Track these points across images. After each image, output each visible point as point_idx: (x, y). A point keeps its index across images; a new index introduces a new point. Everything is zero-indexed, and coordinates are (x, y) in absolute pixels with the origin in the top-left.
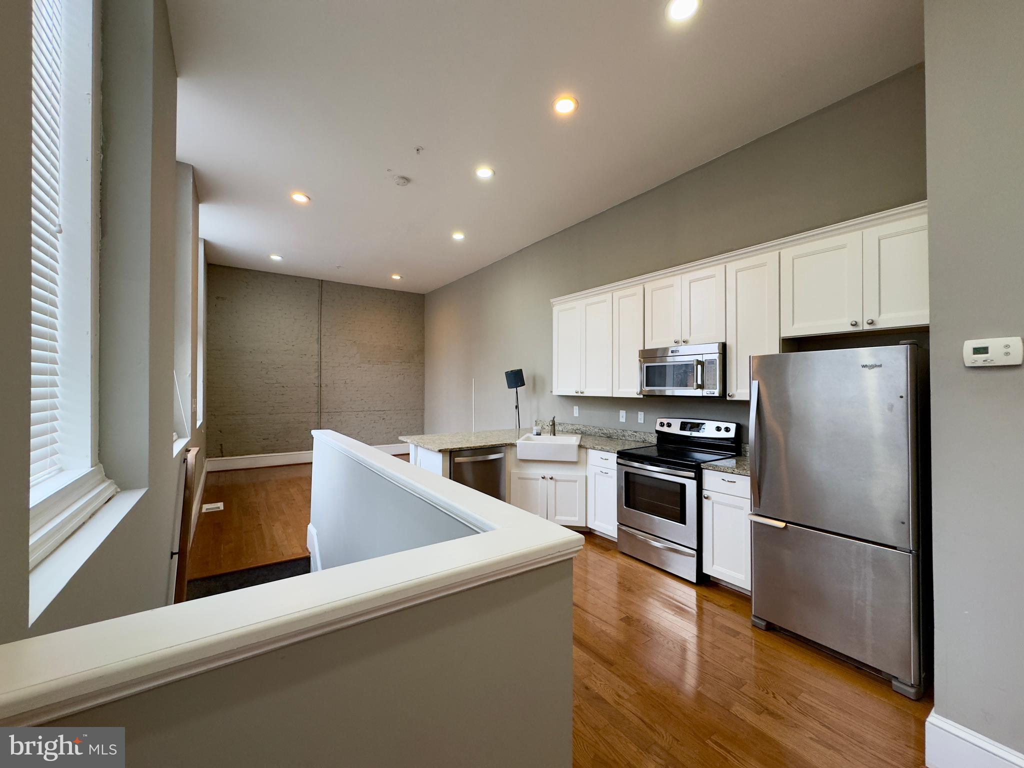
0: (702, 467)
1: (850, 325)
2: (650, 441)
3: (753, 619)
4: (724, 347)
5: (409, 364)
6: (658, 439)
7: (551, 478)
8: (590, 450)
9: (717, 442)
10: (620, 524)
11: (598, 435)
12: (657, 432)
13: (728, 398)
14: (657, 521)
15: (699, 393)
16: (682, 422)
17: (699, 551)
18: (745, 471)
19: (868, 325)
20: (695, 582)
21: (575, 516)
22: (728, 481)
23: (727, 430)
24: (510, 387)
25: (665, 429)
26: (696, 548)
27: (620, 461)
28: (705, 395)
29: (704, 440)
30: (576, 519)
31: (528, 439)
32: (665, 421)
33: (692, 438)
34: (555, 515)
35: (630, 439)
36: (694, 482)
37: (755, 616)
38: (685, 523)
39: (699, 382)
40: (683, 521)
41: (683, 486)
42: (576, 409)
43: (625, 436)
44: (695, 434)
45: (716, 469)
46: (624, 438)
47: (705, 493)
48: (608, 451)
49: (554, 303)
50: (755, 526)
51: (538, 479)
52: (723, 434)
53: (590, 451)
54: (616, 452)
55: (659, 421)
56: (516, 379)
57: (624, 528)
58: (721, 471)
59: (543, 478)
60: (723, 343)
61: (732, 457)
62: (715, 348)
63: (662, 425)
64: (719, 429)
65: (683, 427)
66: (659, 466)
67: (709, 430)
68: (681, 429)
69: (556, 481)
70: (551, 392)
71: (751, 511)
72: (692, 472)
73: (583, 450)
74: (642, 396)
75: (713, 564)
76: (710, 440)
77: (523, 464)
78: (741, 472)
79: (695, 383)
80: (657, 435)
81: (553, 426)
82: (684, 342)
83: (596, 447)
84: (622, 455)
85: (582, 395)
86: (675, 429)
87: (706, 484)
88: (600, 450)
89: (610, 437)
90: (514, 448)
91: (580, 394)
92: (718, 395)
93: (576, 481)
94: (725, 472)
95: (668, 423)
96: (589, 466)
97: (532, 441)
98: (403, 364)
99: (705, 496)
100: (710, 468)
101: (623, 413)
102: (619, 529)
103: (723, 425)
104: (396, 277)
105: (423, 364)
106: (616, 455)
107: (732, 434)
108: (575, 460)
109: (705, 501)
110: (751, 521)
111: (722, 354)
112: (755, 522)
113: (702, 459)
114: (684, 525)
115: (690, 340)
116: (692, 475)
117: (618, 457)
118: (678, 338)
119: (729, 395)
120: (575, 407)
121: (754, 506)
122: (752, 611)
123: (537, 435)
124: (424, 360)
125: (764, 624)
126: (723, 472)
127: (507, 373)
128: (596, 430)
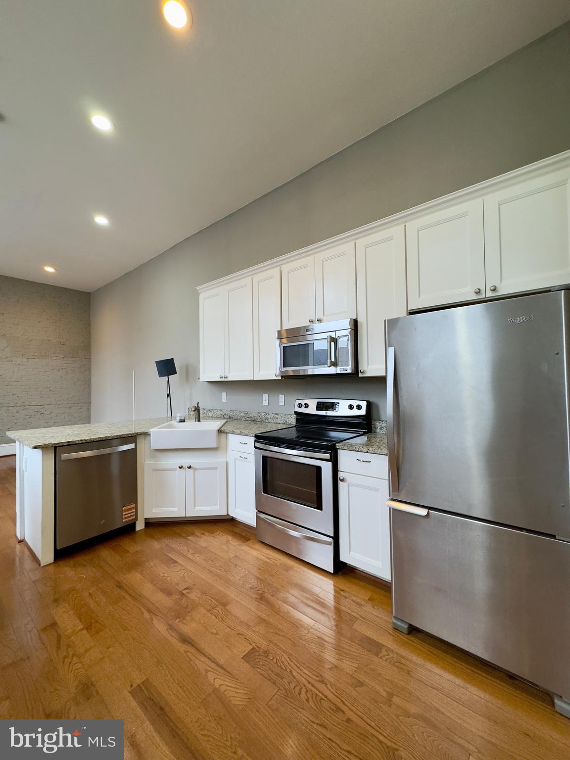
0: (337, 447)
1: (474, 293)
2: (290, 422)
3: (395, 621)
4: (355, 323)
5: (72, 359)
6: (297, 420)
7: (190, 467)
8: (230, 434)
9: (350, 420)
10: (259, 511)
11: (244, 419)
12: (296, 413)
13: (360, 375)
14: (295, 508)
15: (332, 370)
16: (318, 403)
17: (336, 538)
18: (379, 449)
19: (491, 292)
20: (332, 572)
21: (216, 505)
22: (363, 461)
23: (359, 407)
24: (161, 375)
25: (303, 410)
26: (332, 535)
27: (258, 445)
28: (338, 372)
29: (337, 418)
30: (217, 507)
31: (170, 426)
32: (303, 402)
33: (327, 418)
34: (195, 506)
35: (272, 422)
36: (330, 464)
37: (396, 618)
38: (321, 509)
39: (333, 360)
40: (319, 507)
41: (319, 469)
42: (224, 395)
43: (267, 419)
44: (330, 413)
45: (351, 448)
46: (267, 421)
47: (341, 475)
48: (247, 435)
49: (200, 291)
50: (394, 512)
51: (175, 470)
52: (355, 412)
53: (230, 436)
54: (254, 436)
55: (298, 402)
56: (167, 368)
57: (262, 516)
58: (356, 451)
59: (180, 468)
60: (354, 319)
61: (365, 434)
62: (346, 324)
63: (300, 406)
64: (351, 407)
65: (320, 406)
66: (294, 449)
67: (343, 409)
68: (317, 410)
69: (195, 469)
70: (199, 379)
71: (390, 496)
72: (327, 453)
73: (223, 435)
74: (280, 378)
75: (350, 551)
76: (343, 418)
77: (159, 454)
78: (376, 450)
79: (329, 360)
80: (296, 416)
81: (196, 412)
82: (318, 321)
83: (236, 431)
84: (258, 438)
85: (226, 380)
86: (312, 410)
87: (342, 466)
88: (239, 434)
89: (254, 421)
90: (147, 438)
91: (223, 379)
92: (350, 372)
93: (216, 468)
94: (360, 452)
95: (306, 404)
96: (229, 451)
97: (175, 428)
98: (66, 359)
99: (341, 478)
100: (345, 448)
101: (265, 397)
102: (257, 517)
103: (355, 403)
104: (50, 269)
105: (89, 359)
106: (254, 439)
107: (363, 412)
108: (214, 446)
109: (340, 484)
110: (390, 508)
111: (354, 330)
112: (394, 509)
113: (338, 438)
114: (320, 511)
115: (324, 319)
116: (327, 456)
117: (255, 441)
118: (313, 318)
119: (360, 371)
120: (223, 393)
121: (393, 491)
122: (392, 613)
123: (180, 422)
124: (90, 356)
125: (406, 626)
126: (358, 451)
127: (158, 363)
128: (242, 414)
